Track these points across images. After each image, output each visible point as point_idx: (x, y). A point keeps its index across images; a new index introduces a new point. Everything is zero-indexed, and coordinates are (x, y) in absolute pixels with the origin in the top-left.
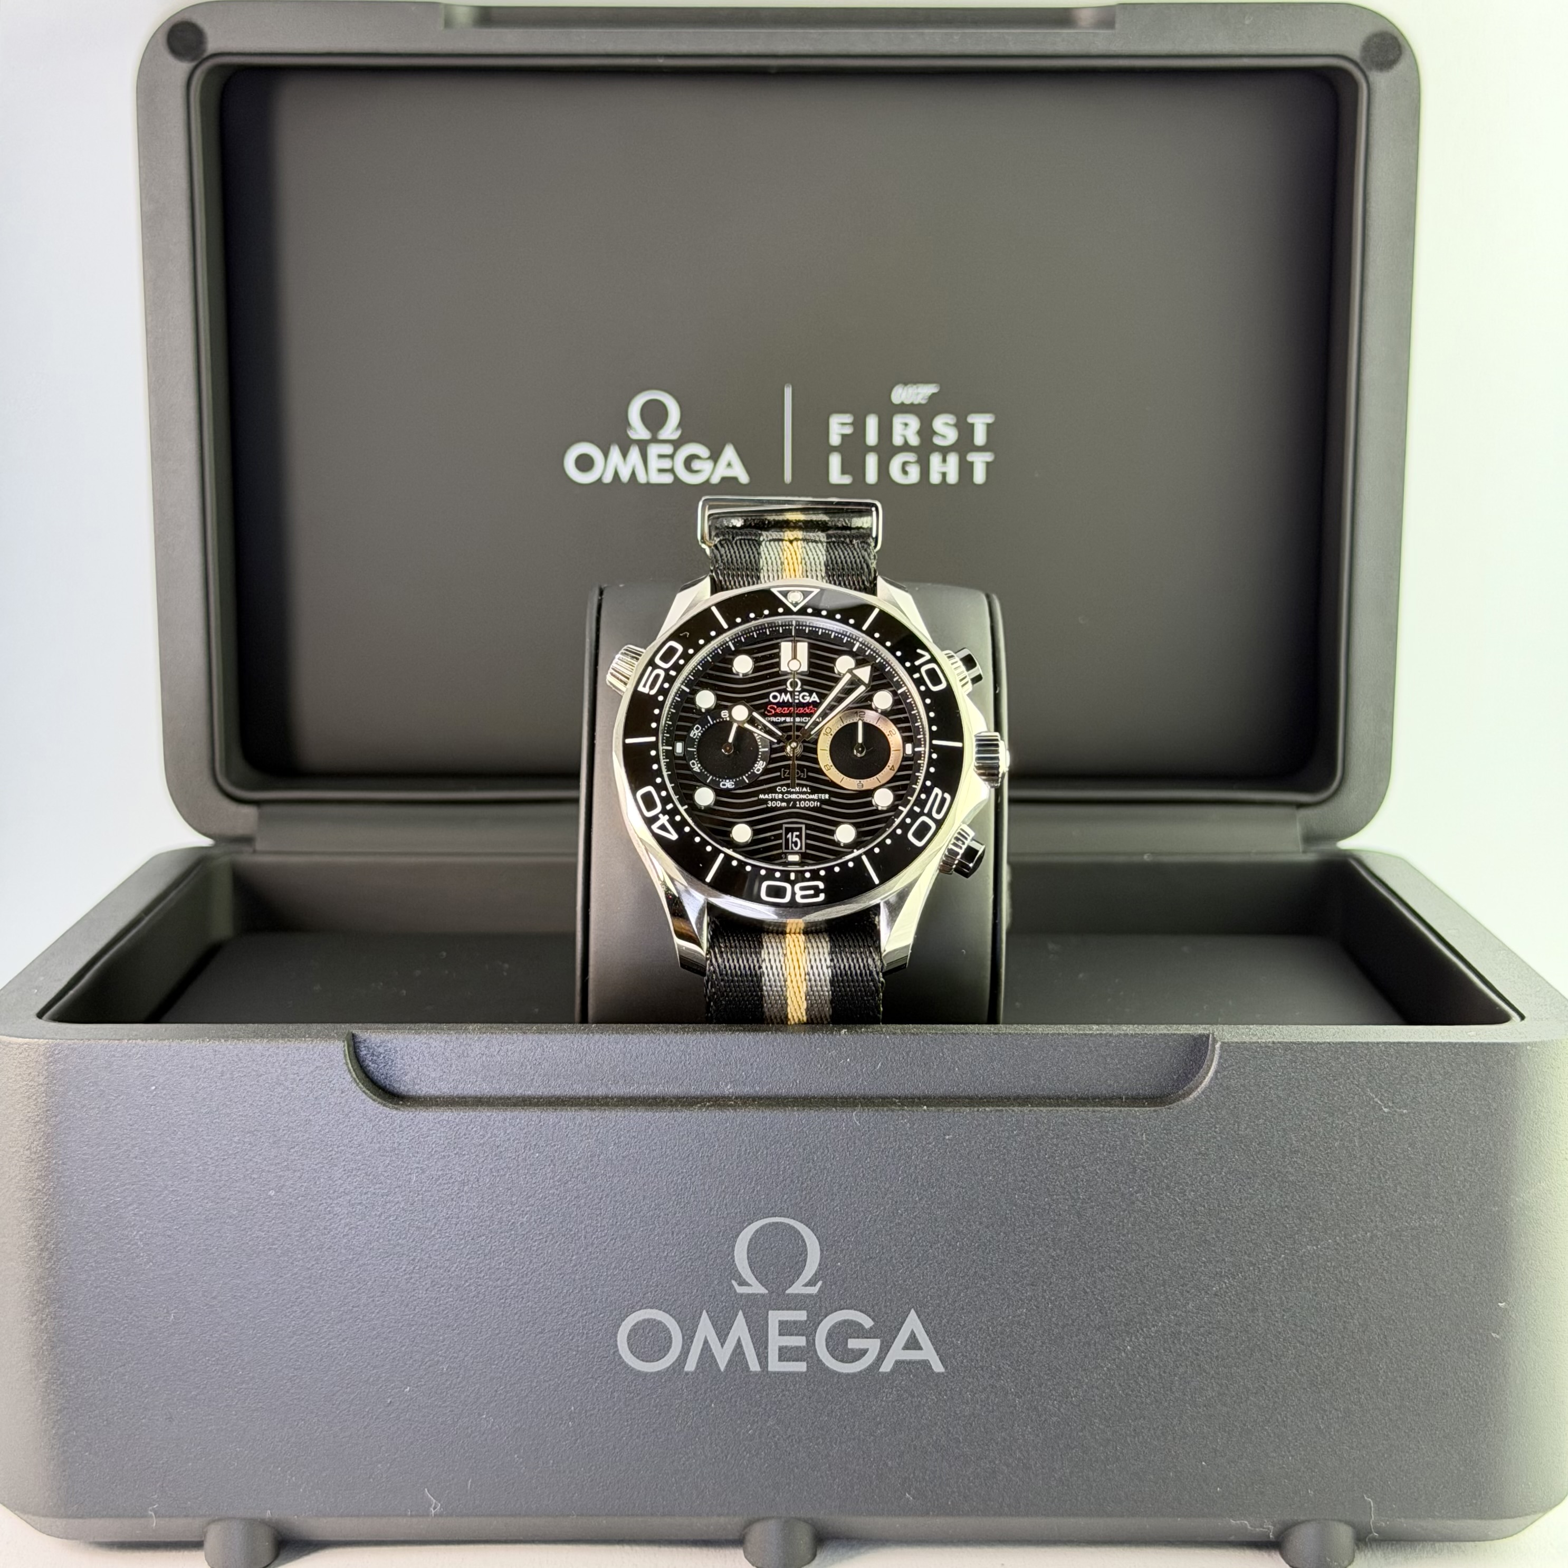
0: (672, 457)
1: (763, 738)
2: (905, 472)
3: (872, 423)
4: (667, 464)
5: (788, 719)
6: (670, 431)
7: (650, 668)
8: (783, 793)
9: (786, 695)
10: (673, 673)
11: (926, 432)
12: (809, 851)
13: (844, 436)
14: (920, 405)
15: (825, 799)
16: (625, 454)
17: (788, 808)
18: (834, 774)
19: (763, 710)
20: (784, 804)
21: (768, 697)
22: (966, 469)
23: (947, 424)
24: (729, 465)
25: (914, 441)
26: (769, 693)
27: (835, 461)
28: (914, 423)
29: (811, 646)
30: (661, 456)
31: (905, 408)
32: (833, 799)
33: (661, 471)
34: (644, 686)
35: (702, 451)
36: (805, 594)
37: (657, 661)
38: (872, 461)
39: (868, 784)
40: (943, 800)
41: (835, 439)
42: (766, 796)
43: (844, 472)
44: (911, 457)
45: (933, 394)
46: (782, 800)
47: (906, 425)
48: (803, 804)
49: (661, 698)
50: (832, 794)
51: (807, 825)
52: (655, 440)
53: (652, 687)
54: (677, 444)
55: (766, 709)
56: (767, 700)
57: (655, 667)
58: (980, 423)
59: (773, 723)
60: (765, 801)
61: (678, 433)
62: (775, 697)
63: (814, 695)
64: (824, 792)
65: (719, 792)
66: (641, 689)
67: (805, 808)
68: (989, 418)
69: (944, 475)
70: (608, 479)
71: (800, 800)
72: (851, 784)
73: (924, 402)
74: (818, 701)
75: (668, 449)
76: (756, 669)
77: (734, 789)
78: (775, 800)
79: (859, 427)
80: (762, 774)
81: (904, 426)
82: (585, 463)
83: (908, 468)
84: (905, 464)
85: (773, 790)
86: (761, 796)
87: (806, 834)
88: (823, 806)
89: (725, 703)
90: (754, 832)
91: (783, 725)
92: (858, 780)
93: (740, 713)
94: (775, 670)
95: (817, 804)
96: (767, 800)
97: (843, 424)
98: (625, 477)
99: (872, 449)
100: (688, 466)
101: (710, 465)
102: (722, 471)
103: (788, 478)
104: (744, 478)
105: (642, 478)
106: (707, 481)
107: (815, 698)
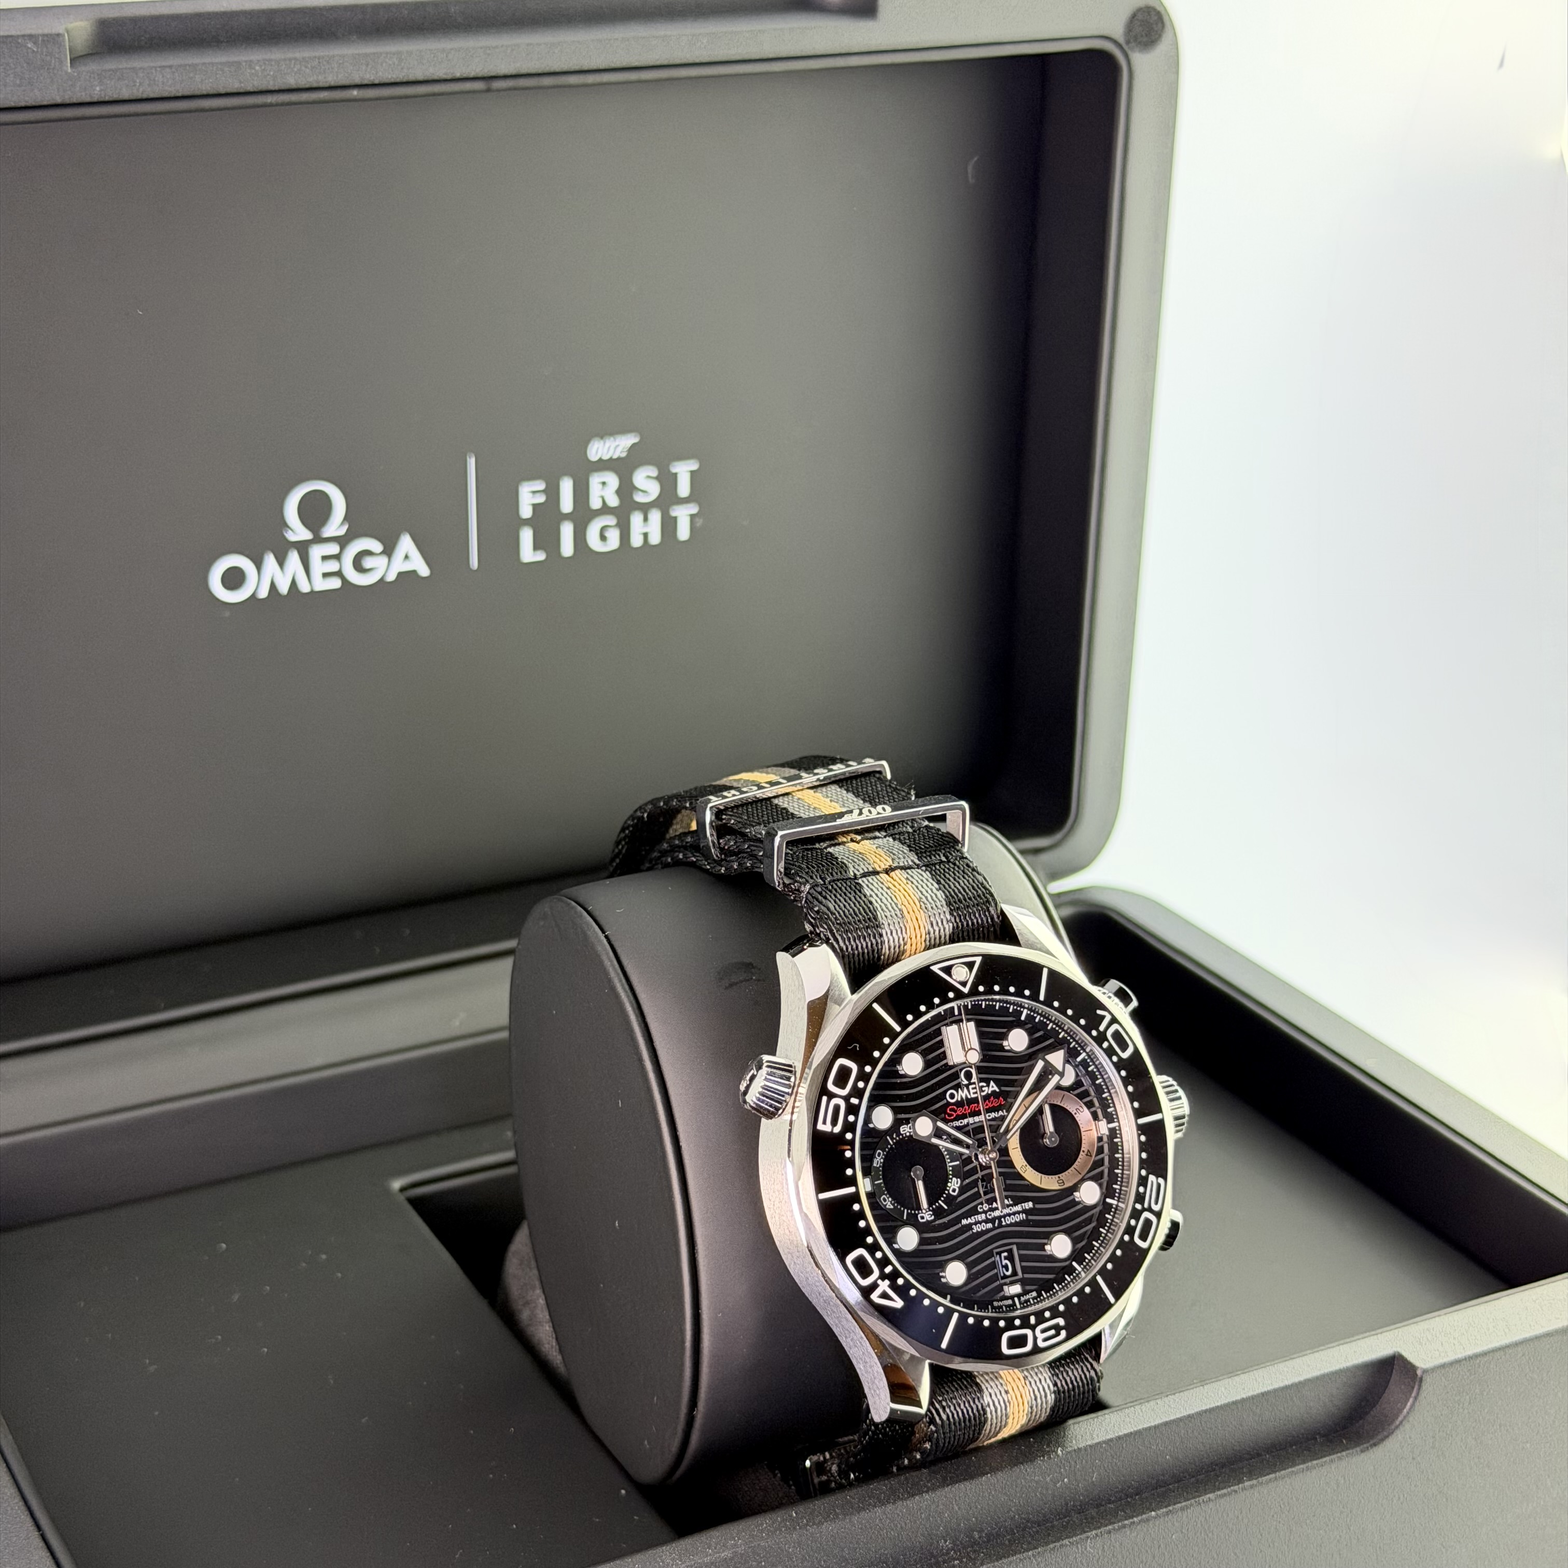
1: (950, 1152)
2: (603, 538)
3: (567, 487)
4: (333, 566)
5: (971, 1120)
6: (335, 526)
7: (825, 1099)
8: (985, 1212)
9: (962, 1090)
10: (854, 1101)
11: (626, 489)
12: (1026, 1276)
13: (535, 507)
14: (619, 459)
15: (1031, 1209)
16: (281, 562)
17: (994, 1228)
18: (1032, 1176)
19: (943, 1115)
20: (990, 1226)
21: (946, 1098)
22: (669, 525)
23: (649, 477)
24: (407, 557)
25: (614, 502)
26: (946, 1092)
27: (526, 536)
28: (613, 481)
29: (979, 1024)
30: (325, 558)
31: (603, 465)
32: (1038, 1206)
33: (325, 575)
34: (824, 1122)
35: (375, 546)
36: (970, 965)
37: (831, 1087)
38: (567, 531)
39: (1068, 1178)
40: (1159, 1186)
41: (526, 512)
42: (969, 1221)
43: (536, 548)
44: (611, 520)
45: (634, 445)
46: (987, 1221)
47: (604, 483)
48: (1009, 1220)
49: (849, 1136)
50: (1035, 1200)
51: (1017, 1244)
52: (318, 539)
53: (834, 1122)
54: (343, 542)
55: (946, 1113)
56: (945, 1101)
57: (831, 1096)
58: (683, 471)
59: (958, 1129)
60: (969, 1227)
61: (346, 527)
62: (952, 1096)
63: (992, 1083)
64: (1026, 1200)
65: (921, 1228)
66: (820, 1127)
67: (1011, 1225)
68: (694, 465)
69: (646, 535)
70: (263, 593)
71: (1004, 1216)
72: (1050, 1183)
73: (624, 455)
74: (998, 1090)
75: (334, 549)
76: (927, 1065)
77: (934, 1220)
78: (978, 1223)
79: (553, 493)
80: (960, 1194)
81: (601, 486)
82: (234, 579)
83: (607, 534)
84: (603, 529)
85: (974, 1212)
86: (964, 1222)
87: (1020, 1256)
88: (1030, 1217)
89: (903, 1116)
90: (969, 1267)
91: (967, 1129)
92: (1057, 1176)
93: (923, 1127)
94: (944, 1062)
95: (1023, 1216)
96: (971, 1224)
97: (534, 492)
98: (284, 588)
99: (567, 517)
100: (358, 565)
101: (384, 560)
102: (398, 566)
103: (474, 563)
104: (424, 571)
105: (304, 587)
106: (382, 580)
107: (993, 1087)
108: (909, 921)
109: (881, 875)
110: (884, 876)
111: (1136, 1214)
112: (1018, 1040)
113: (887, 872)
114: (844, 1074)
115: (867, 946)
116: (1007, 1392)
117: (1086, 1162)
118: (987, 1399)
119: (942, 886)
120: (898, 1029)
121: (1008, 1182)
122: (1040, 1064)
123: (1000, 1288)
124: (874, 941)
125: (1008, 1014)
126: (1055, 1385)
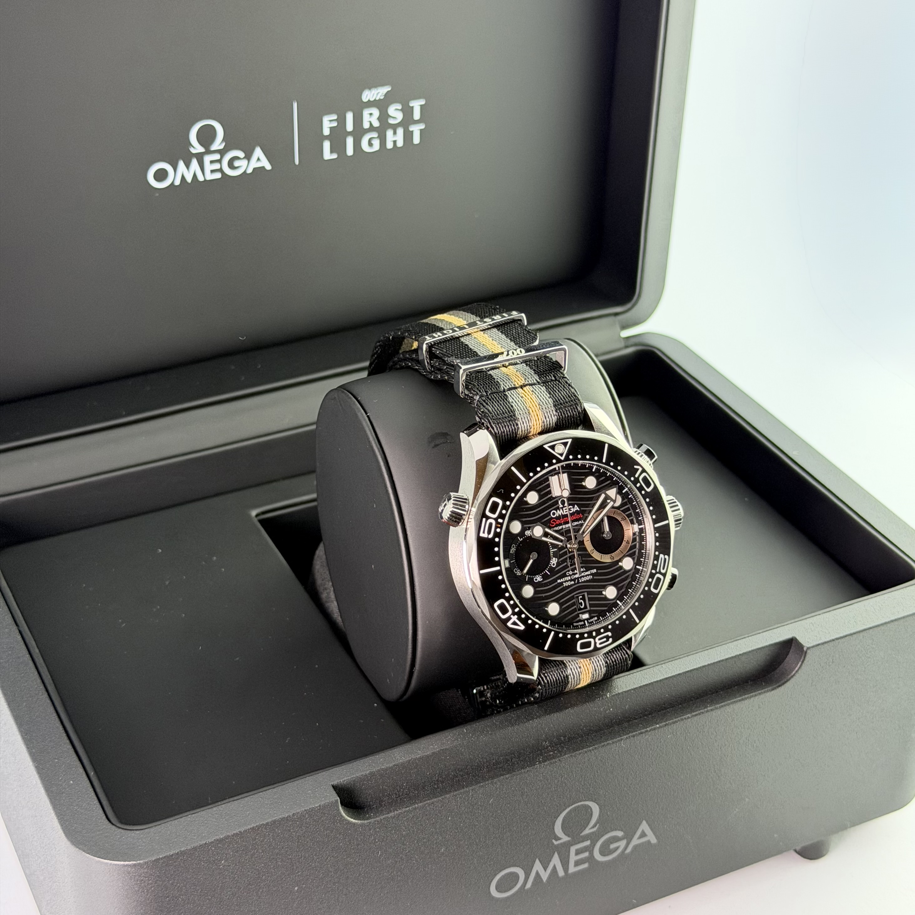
0: (219, 161)
1: (552, 544)
2: (370, 144)
3: (350, 117)
4: (217, 166)
5: (564, 526)
6: (218, 145)
7: (484, 519)
8: (570, 575)
9: (560, 510)
10: (500, 521)
11: (384, 117)
12: (592, 609)
13: (331, 128)
14: (380, 100)
15: (595, 573)
16: (188, 166)
17: (575, 584)
18: (596, 555)
19: (549, 525)
20: (573, 582)
22: (408, 136)
23: (397, 109)
24: (259, 159)
25: (376, 124)
26: (550, 512)
27: (327, 145)
28: (376, 112)
29: (569, 475)
30: (212, 162)
31: (371, 104)
32: (599, 571)
33: (212, 171)
34: (484, 532)
35: (241, 154)
36: (565, 444)
37: (488, 513)
38: (350, 141)
39: (616, 555)
40: (665, 559)
41: (326, 132)
42: (562, 580)
43: (332, 152)
44: (375, 135)
45: (388, 91)
46: (571, 580)
47: (371, 114)
48: (583, 579)
49: (497, 540)
50: (597, 568)
51: (587, 592)
52: (208, 152)
53: (489, 532)
54: (222, 153)
55: (550, 523)
56: (550, 517)
57: (488, 518)
58: (417, 105)
59: (556, 531)
60: (561, 584)
61: (224, 144)
62: (554, 514)
63: (576, 506)
64: (593, 568)
65: (535, 585)
66: (481, 535)
67: (584, 582)
68: (422, 102)
69: (395, 142)
70: (177, 183)
71: (581, 577)
72: (606, 559)
73: (382, 98)
74: (579, 510)
75: (217, 157)
76: (540, 498)
77: (543, 581)
78: (566, 581)
79: (342, 121)
80: (557, 566)
81: (369, 115)
82: (161, 175)
83: (373, 142)
84: (371, 139)
85: (564, 575)
86: (559, 581)
87: (589, 598)
88: (595, 577)
89: (526, 525)
90: (561, 605)
91: (562, 531)
92: (610, 555)
93: (538, 531)
94: (550, 496)
95: (591, 577)
96: (562, 582)
97: (331, 121)
98: (189, 179)
99: (350, 133)
100: (231, 165)
101: (246, 162)
102: (254, 164)
103: (297, 162)
104: (268, 167)
105: (201, 178)
106: (245, 172)
107: (576, 508)
108: (533, 416)
109: (518, 389)
110: (520, 390)
111: (652, 576)
112: (590, 483)
113: (522, 387)
114: (495, 505)
115: (509, 431)
116: (580, 668)
117: (626, 547)
118: (569, 671)
119: (551, 396)
120: (525, 481)
121: (583, 559)
122: (603, 496)
123: (578, 616)
124: (513, 428)
125: (586, 468)
126: (606, 663)
